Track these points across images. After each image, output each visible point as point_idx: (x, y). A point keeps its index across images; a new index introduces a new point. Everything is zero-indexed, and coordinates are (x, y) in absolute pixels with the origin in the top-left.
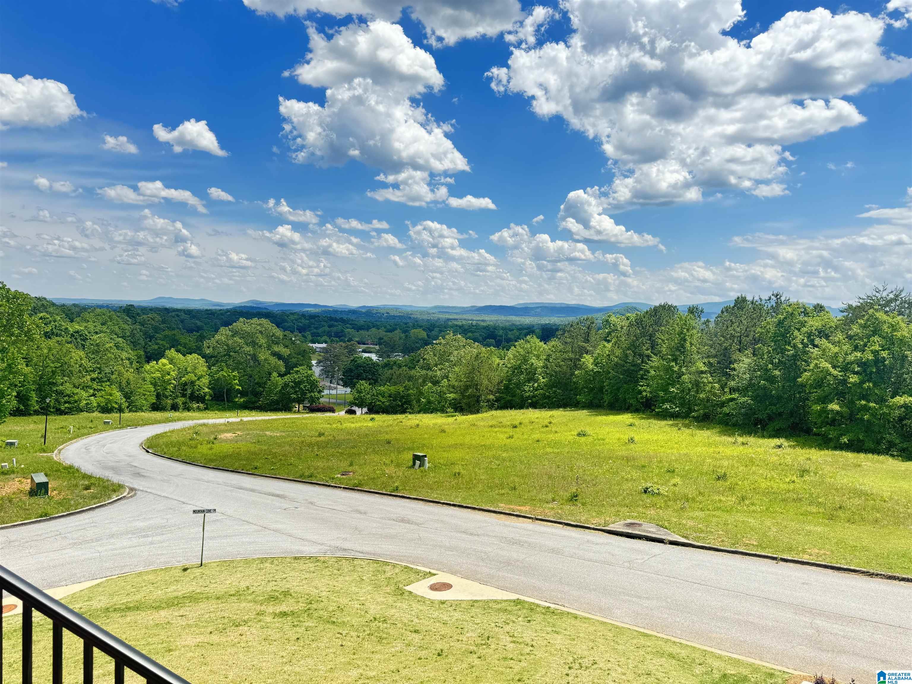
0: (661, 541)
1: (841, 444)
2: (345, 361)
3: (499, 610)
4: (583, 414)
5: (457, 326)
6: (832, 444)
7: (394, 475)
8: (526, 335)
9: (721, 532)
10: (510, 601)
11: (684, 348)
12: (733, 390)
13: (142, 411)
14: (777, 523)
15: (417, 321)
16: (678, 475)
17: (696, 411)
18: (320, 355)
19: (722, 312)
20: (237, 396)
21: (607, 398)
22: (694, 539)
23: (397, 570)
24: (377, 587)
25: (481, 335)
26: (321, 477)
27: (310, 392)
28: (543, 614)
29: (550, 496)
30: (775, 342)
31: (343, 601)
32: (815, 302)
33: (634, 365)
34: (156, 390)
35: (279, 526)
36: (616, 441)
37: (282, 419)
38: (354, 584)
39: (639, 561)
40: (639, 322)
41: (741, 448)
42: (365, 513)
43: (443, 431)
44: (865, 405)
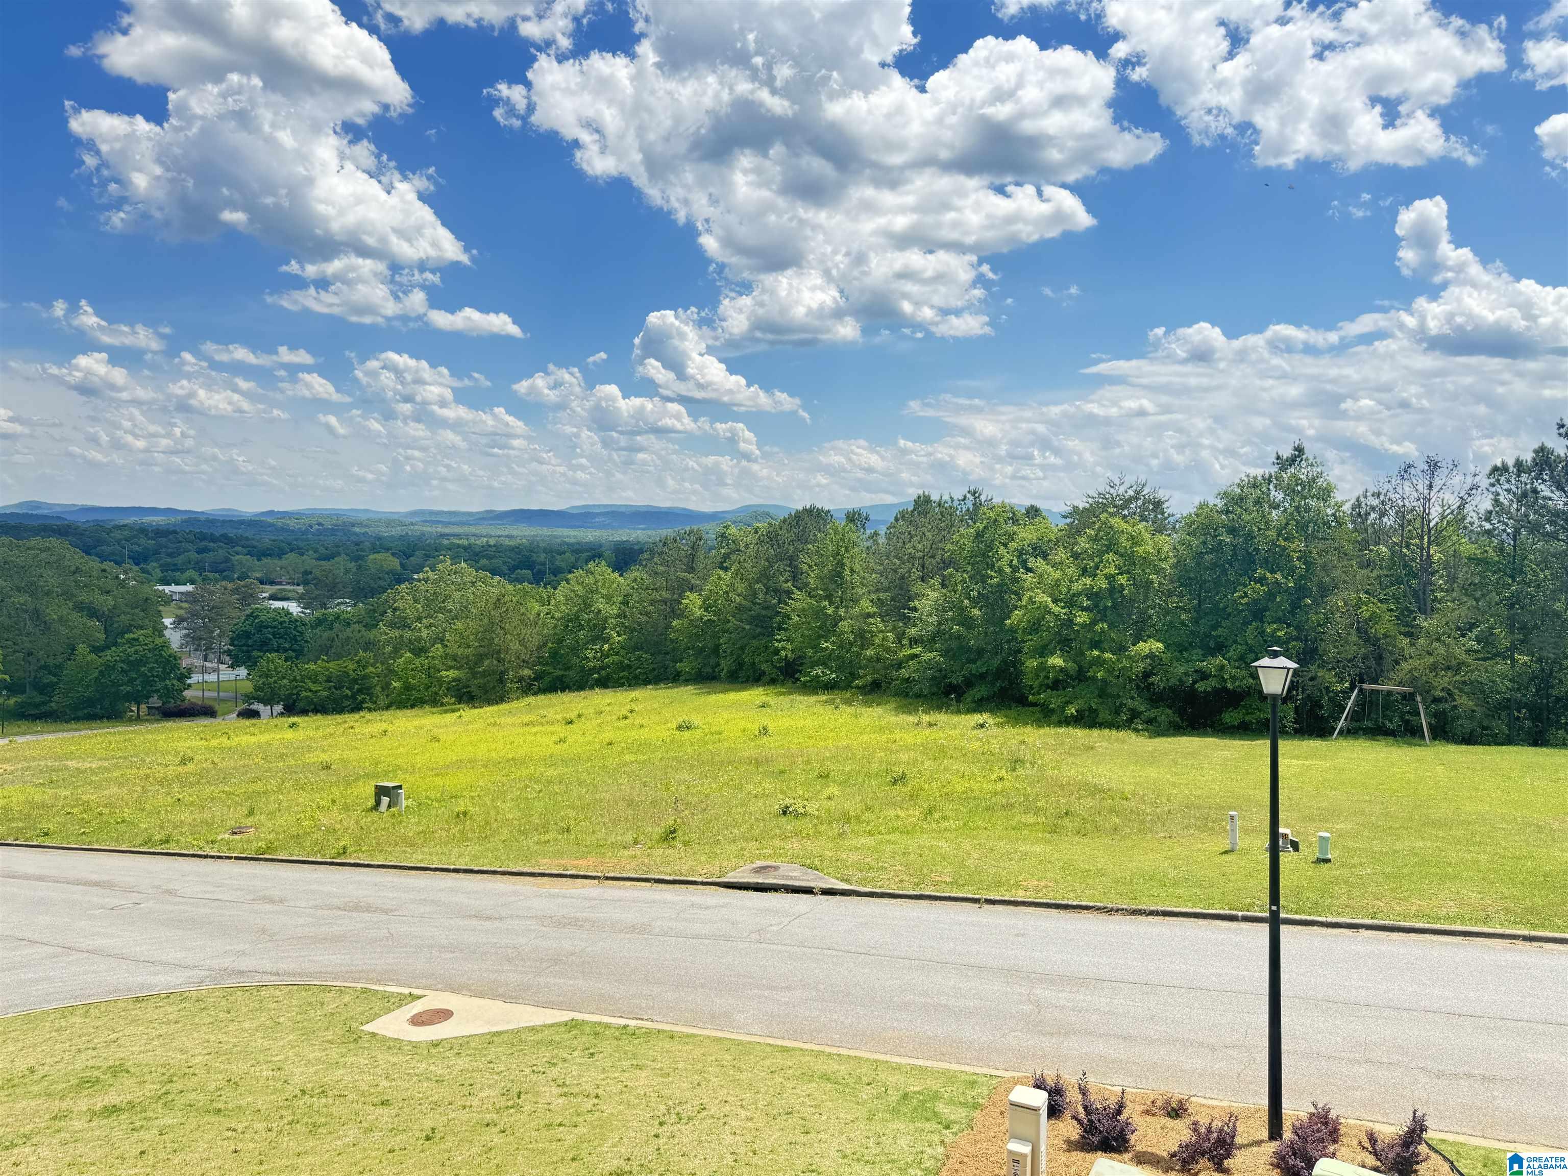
0: (808, 891)
1: (1067, 717)
2: (236, 617)
3: (539, 1043)
4: (686, 693)
5: (459, 546)
6: (1055, 718)
7: (338, 826)
8: (587, 562)
9: (898, 868)
10: (558, 1025)
11: (842, 578)
12: (914, 642)
14: (980, 844)
15: (380, 539)
16: (834, 782)
17: (861, 677)
18: (181, 608)
19: (897, 520)
21: (726, 665)
22: (860, 882)
23: (347, 999)
24: (308, 1033)
25: (504, 562)
26: (186, 842)
27: (162, 680)
28: (616, 1038)
29: (629, 837)
30: (973, 565)
32: (1028, 503)
33: (767, 608)
35: (102, 942)
36: (740, 734)
38: (260, 1034)
39: (774, 928)
40: (772, 537)
41: (927, 732)
42: (281, 901)
43: (436, 739)
44: (1099, 657)
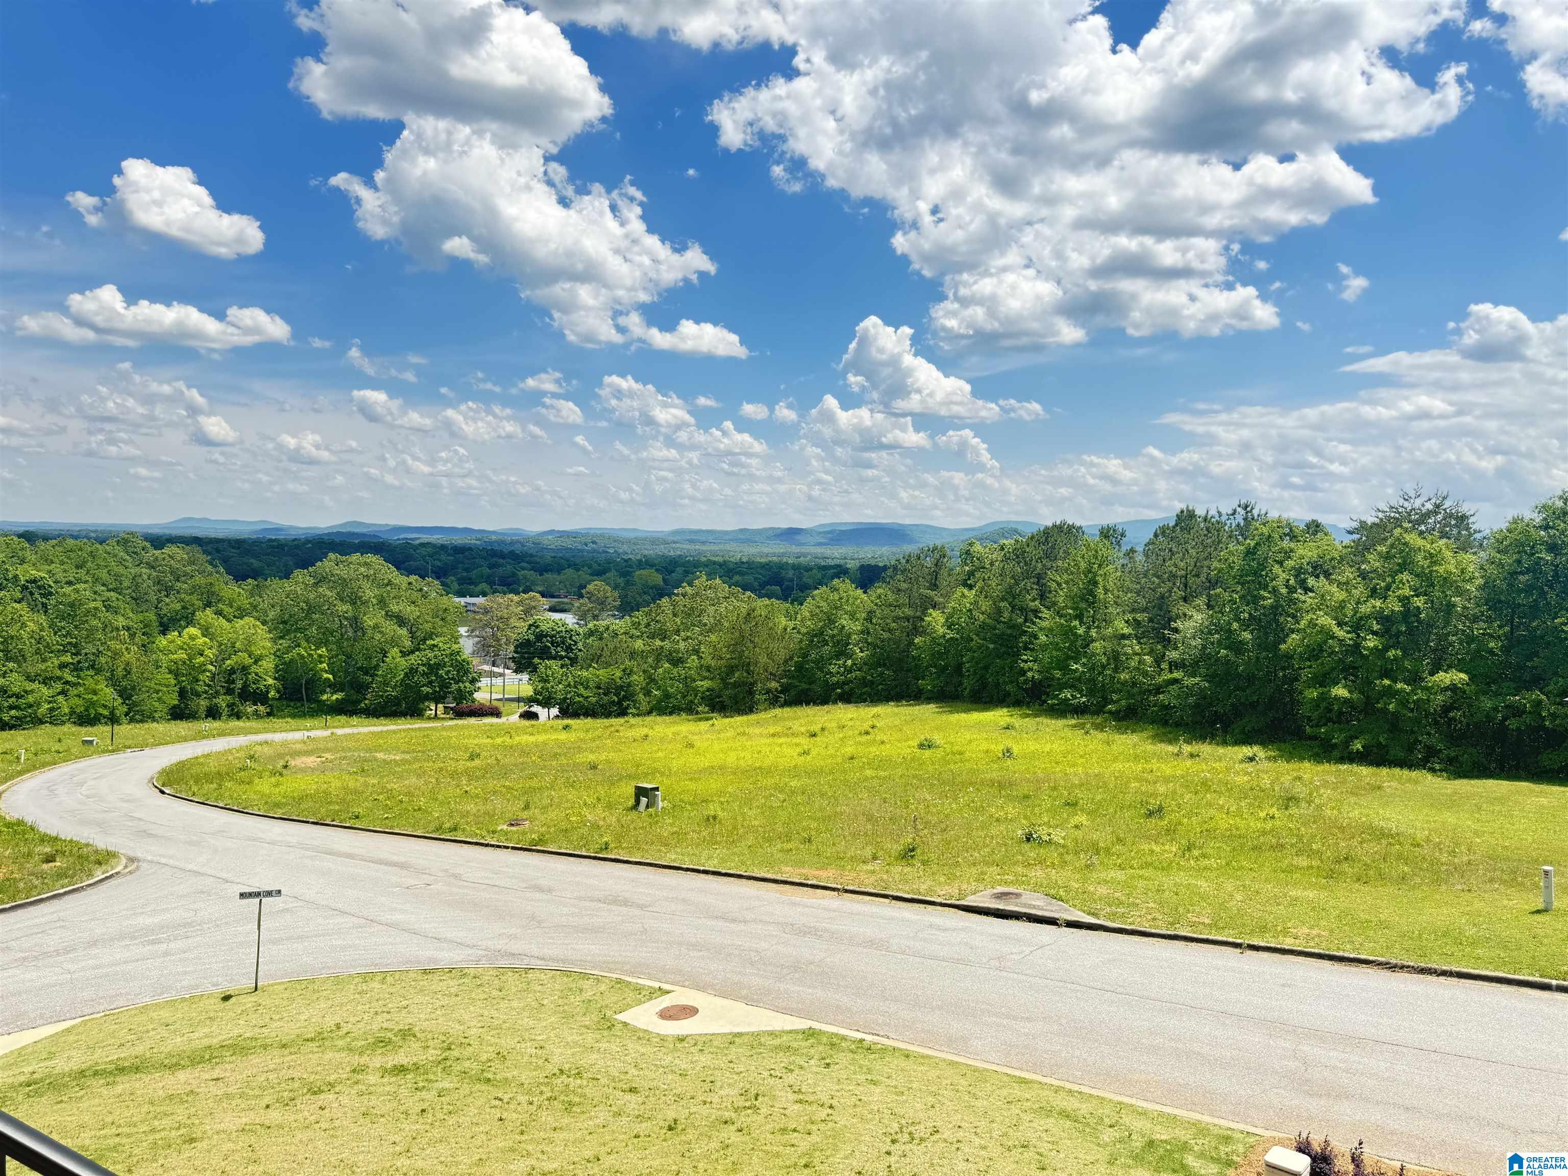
0: (1052, 922)
1: (1351, 753)
2: (519, 627)
3: (778, 1048)
4: (928, 711)
5: (715, 563)
6: (1336, 753)
7: (601, 823)
8: (832, 579)
9: (1152, 905)
10: (796, 1032)
11: (1094, 597)
12: (1174, 665)
13: (154, 720)
14: (1244, 886)
15: (646, 556)
16: (1082, 810)
17: (1115, 702)
18: (474, 618)
19: (1156, 535)
20: (325, 692)
21: (968, 684)
22: (1108, 917)
23: (603, 987)
24: (568, 1017)
25: (756, 579)
26: (471, 831)
27: (457, 682)
28: (852, 1051)
29: (868, 852)
30: (1243, 584)
31: (507, 1042)
32: (1309, 517)
33: (1012, 627)
34: (179, 682)
35: (398, 917)
36: (983, 755)
37: (404, 730)
38: (526, 1014)
39: (1016, 957)
40: (1019, 554)
41: (1189, 763)
42: (550, 891)
43: (691, 745)
44: (1390, 686)
